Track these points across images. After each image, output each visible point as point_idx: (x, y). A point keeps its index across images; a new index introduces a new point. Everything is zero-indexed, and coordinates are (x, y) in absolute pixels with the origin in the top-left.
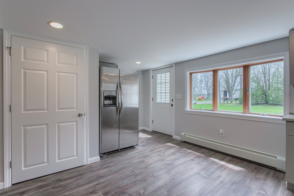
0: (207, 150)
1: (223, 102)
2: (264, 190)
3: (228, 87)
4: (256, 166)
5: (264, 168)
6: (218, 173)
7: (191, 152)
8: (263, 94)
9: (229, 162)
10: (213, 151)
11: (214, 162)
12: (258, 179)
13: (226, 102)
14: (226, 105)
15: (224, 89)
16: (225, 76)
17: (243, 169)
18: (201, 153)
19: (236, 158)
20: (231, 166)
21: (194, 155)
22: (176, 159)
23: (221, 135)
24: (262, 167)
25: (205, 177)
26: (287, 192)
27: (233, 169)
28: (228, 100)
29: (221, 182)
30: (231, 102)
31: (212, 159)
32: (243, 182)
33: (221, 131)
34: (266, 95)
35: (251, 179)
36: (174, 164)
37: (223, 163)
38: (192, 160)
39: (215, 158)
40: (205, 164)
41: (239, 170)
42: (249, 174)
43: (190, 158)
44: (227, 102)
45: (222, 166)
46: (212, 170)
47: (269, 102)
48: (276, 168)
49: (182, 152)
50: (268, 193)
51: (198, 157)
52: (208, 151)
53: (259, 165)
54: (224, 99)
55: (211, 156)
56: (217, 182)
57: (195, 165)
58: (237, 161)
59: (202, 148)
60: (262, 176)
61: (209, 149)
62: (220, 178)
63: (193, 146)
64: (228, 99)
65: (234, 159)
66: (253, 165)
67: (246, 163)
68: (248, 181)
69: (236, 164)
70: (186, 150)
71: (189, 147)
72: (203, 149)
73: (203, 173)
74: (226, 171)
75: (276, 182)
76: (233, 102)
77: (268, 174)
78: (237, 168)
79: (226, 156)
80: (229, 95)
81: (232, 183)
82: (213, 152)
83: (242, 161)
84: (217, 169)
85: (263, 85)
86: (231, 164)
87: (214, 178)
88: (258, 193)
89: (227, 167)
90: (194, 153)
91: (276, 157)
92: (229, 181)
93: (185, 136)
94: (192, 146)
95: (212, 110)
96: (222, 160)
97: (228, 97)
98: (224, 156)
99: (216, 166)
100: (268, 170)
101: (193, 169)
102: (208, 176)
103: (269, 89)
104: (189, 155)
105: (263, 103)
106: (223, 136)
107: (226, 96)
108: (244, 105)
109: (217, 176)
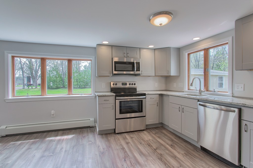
0: (38, 134)
1: (28, 88)
2: (90, 141)
3: (32, 73)
4: (80, 130)
5: (84, 129)
6: (59, 147)
7: (21, 143)
8: (62, 81)
9: (62, 135)
10: (45, 132)
11: (51, 140)
12: (85, 136)
13: (30, 88)
14: (31, 90)
15: (28, 75)
16: (28, 63)
17: (74, 135)
18: (35, 139)
19: (65, 130)
20: (65, 137)
21: (27, 143)
22: (6, 158)
23: (52, 116)
24: (83, 129)
25: (51, 155)
26: (99, 136)
27: (68, 138)
28: (32, 86)
29: (65, 151)
30: (36, 88)
31: (48, 139)
32: (78, 143)
33: (53, 112)
34: (63, 81)
35: (81, 139)
36: (7, 164)
37: (58, 138)
38: (29, 149)
39: (50, 137)
40: (44, 146)
41: (72, 137)
42: (78, 136)
43: (25, 149)
44: (32, 88)
45: (59, 140)
46: (53, 147)
47: (65, 86)
48: (90, 126)
49: (10, 148)
50: (93, 142)
51: (33, 143)
52: (40, 134)
53: (81, 128)
54: (28, 85)
55: (45, 137)
56: (63, 154)
57: (35, 151)
58: (67, 132)
59: (32, 135)
60: (85, 134)
61: (41, 131)
62: (63, 149)
63: (21, 136)
64: (32, 84)
65: (65, 131)
66: (78, 130)
67: (73, 131)
68: (81, 141)
69: (68, 134)
70: (15, 143)
71: (16, 139)
72: (34, 134)
73: (46, 154)
74: (64, 142)
75: (93, 134)
76: (38, 87)
77: (87, 132)
78: (70, 136)
79: (58, 132)
80: (33, 81)
81: (72, 147)
82: (45, 134)
83: (70, 130)
84: (57, 145)
85: (61, 74)
86: (64, 136)
87: (58, 152)
88: (89, 144)
89: (64, 139)
90: (25, 142)
91: (90, 119)
92: (70, 148)
93: (7, 128)
94: (19, 136)
95: (41, 95)
96: (57, 136)
97: (32, 83)
98: (56, 132)
99: (55, 143)
100: (86, 129)
101: (35, 156)
102: (53, 154)
103: (65, 77)
104: (22, 147)
105: (61, 87)
106: (54, 116)
107: (30, 82)
108: (69, 89)
109: (59, 149)
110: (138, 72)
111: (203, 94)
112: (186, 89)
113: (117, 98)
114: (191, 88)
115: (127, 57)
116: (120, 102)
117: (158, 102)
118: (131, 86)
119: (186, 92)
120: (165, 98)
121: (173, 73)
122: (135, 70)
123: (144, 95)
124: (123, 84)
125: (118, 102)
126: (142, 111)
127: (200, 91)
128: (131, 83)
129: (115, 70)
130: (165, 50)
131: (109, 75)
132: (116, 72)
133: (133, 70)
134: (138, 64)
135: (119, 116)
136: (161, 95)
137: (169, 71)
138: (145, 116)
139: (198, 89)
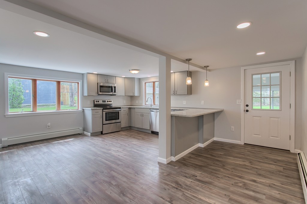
4: (72, 136)
7: (34, 146)
12: (82, 138)
21: (40, 146)
22: (39, 151)
23: (48, 128)
33: (49, 124)
43: (44, 147)
48: (79, 133)
49: (30, 149)
58: (63, 138)
65: (61, 138)
67: (68, 137)
75: (86, 136)
77: (80, 136)
91: (79, 128)
93: (9, 140)
95: (33, 111)
106: (50, 127)
110: (114, 93)
111: (152, 106)
112: (144, 104)
113: (104, 110)
114: (147, 103)
115: (108, 82)
116: (106, 113)
117: (128, 112)
118: (109, 103)
119: (144, 106)
120: (132, 110)
121: (136, 94)
122: (113, 91)
123: (120, 108)
124: (103, 101)
125: (104, 113)
126: (119, 119)
127: (151, 105)
128: (109, 101)
129: (100, 92)
130: (132, 79)
131: (96, 95)
132: (101, 93)
133: (112, 92)
134: (115, 87)
135: (105, 122)
136: (130, 108)
137: (134, 93)
138: (120, 122)
139: (150, 104)
